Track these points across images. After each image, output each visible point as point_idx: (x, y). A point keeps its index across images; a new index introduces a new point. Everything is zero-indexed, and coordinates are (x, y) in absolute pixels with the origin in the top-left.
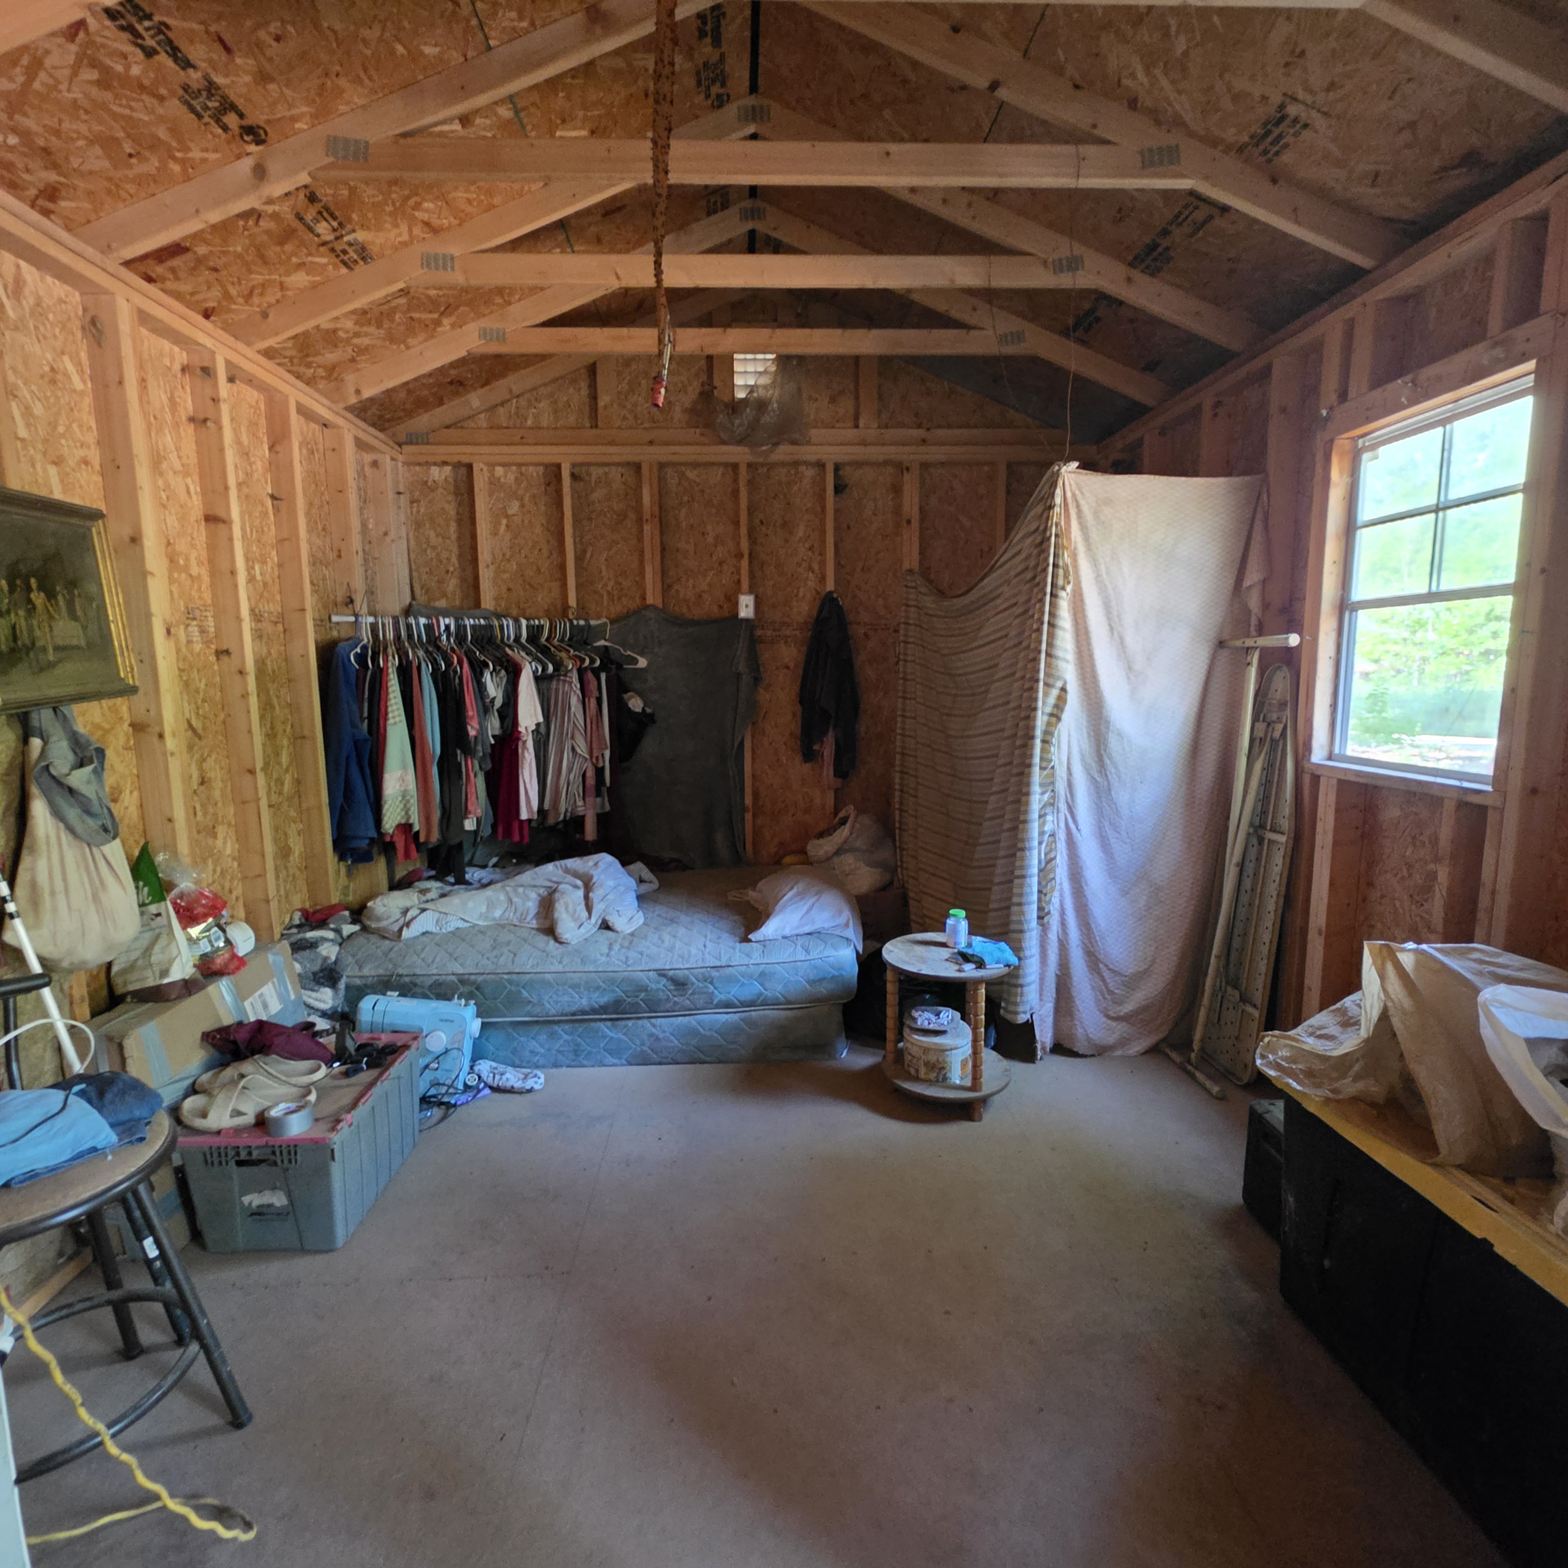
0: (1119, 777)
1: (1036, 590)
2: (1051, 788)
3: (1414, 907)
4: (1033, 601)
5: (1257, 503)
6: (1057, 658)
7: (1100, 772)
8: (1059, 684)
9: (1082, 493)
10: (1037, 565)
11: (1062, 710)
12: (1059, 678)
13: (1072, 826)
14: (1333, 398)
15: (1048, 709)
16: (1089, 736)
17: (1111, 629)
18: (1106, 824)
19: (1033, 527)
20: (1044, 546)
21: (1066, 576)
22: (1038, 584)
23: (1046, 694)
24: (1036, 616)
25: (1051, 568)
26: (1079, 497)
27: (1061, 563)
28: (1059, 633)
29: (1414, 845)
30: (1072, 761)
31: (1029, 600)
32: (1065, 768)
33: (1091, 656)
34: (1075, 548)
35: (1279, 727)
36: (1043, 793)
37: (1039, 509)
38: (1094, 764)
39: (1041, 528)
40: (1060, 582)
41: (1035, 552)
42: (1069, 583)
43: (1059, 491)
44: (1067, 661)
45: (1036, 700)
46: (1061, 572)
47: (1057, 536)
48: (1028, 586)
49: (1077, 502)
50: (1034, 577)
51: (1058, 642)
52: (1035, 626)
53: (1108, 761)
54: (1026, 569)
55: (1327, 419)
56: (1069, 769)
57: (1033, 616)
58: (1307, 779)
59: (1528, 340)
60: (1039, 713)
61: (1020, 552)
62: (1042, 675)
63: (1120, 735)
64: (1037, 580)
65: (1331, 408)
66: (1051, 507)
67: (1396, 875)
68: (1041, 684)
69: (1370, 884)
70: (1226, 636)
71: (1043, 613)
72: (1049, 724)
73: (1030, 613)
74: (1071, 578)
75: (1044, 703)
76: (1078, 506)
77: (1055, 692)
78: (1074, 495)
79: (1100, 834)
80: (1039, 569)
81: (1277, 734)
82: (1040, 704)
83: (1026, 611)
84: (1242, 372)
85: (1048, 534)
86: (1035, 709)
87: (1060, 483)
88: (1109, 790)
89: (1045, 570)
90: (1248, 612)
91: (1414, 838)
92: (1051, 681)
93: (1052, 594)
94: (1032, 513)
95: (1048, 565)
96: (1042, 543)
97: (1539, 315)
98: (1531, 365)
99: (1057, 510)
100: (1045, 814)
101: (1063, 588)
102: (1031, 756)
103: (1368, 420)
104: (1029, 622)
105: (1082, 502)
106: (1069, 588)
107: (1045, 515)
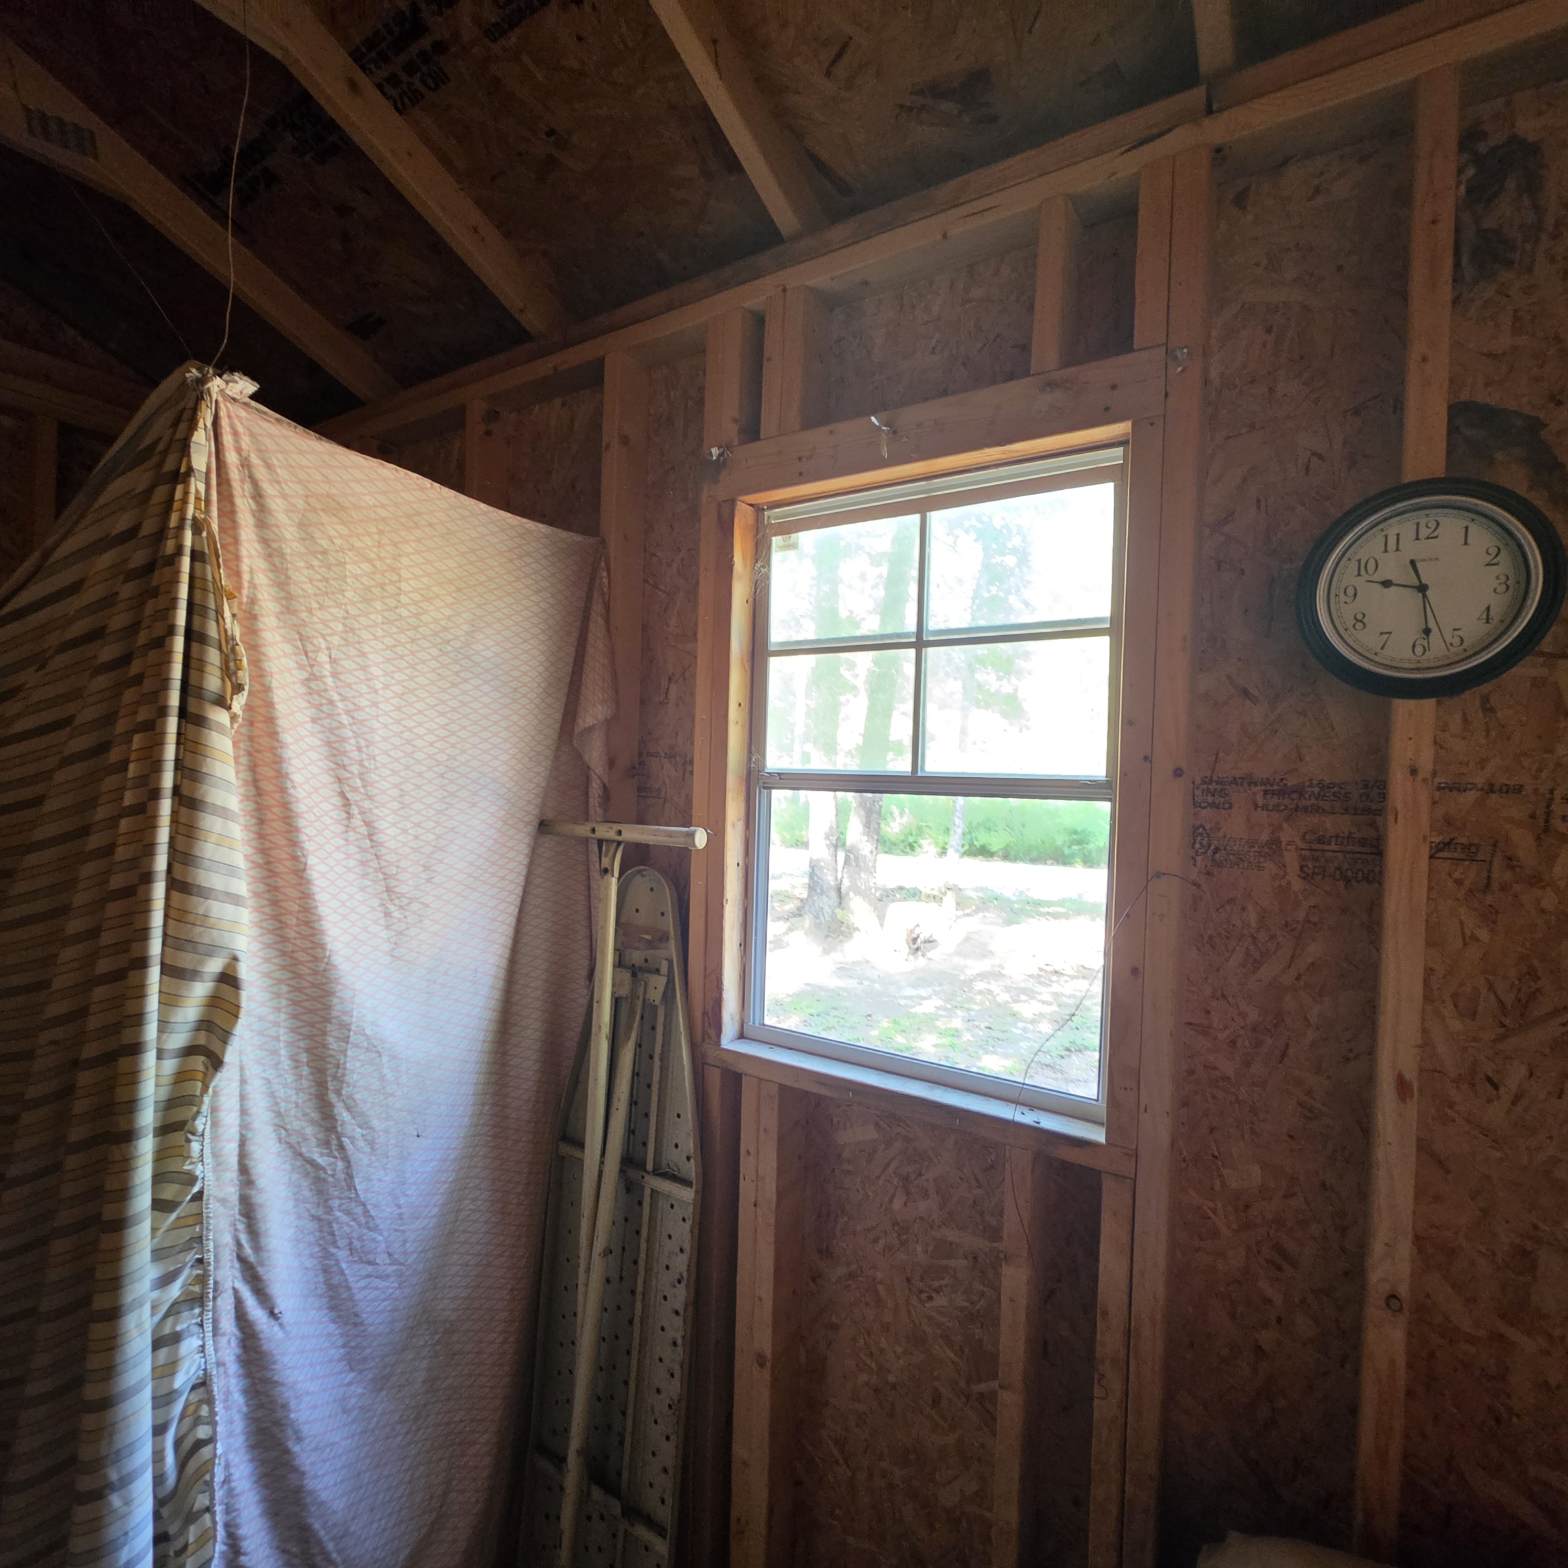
0: (371, 1144)
1: (129, 695)
2: (192, 1256)
3: (914, 1300)
4: (121, 726)
5: (591, 589)
6: (204, 893)
7: (327, 1143)
8: (214, 966)
9: (269, 466)
10: (133, 628)
11: (225, 1036)
12: (211, 950)
13: (256, 1313)
14: (731, 431)
15: (178, 1040)
16: (297, 1065)
17: (347, 804)
18: (342, 1255)
19: (122, 523)
20: (156, 579)
21: (229, 670)
22: (138, 680)
23: (169, 1001)
24: (133, 770)
25: (179, 643)
26: (261, 473)
27: (212, 631)
28: (210, 823)
29: (908, 1193)
30: (251, 1148)
31: (109, 719)
32: (232, 1174)
33: (300, 873)
34: (253, 601)
35: (660, 982)
36: (165, 1281)
37: (139, 479)
38: (309, 1131)
39: (148, 528)
40: (213, 682)
41: (128, 590)
42: (238, 688)
43: (201, 438)
44: (235, 900)
45: (138, 1019)
46: (213, 656)
47: (196, 556)
48: (102, 681)
49: (254, 482)
50: (126, 660)
51: (208, 850)
52: (129, 799)
53: (343, 1115)
54: (96, 635)
55: (720, 464)
56: (244, 1170)
57: (123, 766)
58: (714, 1079)
59: (1114, 387)
60: (150, 1059)
61: (74, 589)
62: (155, 947)
63: (373, 1048)
64: (135, 668)
65: (726, 447)
66: (181, 476)
67: (876, 1241)
68: (154, 974)
69: (826, 1252)
70: (550, 815)
71: (157, 767)
72: (181, 1077)
73: (114, 755)
74: (244, 676)
75: (164, 1025)
76: (258, 496)
77: (200, 990)
78: (245, 464)
79: (331, 1287)
80: (142, 638)
81: (655, 995)
82: (151, 1031)
83: (103, 748)
84: (544, 367)
85: (170, 546)
86: (136, 1049)
87: (206, 417)
88: (350, 1177)
89: (162, 643)
90: (586, 772)
91: (906, 1179)
92: (185, 960)
93: (183, 713)
94: (117, 487)
95: (171, 630)
96: (149, 569)
97: (1131, 350)
98: (1121, 429)
99: (197, 485)
100: (176, 1338)
101: (222, 702)
102: (123, 1194)
103: (802, 478)
104: (110, 783)
105: (268, 489)
106: (238, 703)
107: (160, 493)
